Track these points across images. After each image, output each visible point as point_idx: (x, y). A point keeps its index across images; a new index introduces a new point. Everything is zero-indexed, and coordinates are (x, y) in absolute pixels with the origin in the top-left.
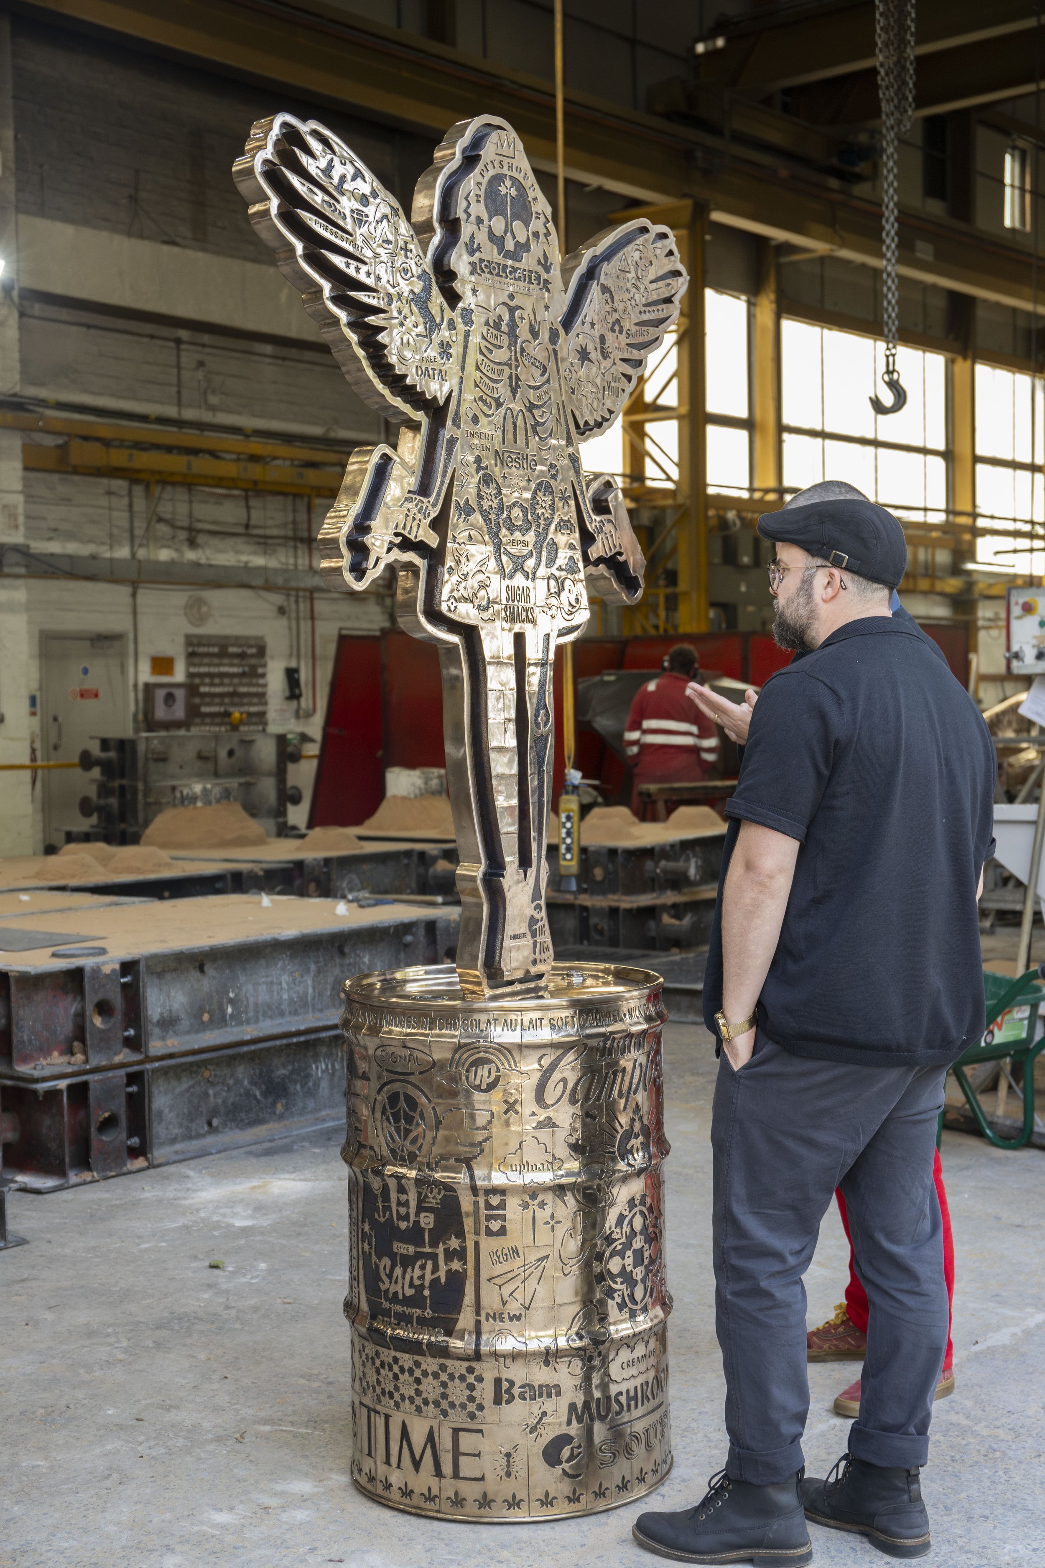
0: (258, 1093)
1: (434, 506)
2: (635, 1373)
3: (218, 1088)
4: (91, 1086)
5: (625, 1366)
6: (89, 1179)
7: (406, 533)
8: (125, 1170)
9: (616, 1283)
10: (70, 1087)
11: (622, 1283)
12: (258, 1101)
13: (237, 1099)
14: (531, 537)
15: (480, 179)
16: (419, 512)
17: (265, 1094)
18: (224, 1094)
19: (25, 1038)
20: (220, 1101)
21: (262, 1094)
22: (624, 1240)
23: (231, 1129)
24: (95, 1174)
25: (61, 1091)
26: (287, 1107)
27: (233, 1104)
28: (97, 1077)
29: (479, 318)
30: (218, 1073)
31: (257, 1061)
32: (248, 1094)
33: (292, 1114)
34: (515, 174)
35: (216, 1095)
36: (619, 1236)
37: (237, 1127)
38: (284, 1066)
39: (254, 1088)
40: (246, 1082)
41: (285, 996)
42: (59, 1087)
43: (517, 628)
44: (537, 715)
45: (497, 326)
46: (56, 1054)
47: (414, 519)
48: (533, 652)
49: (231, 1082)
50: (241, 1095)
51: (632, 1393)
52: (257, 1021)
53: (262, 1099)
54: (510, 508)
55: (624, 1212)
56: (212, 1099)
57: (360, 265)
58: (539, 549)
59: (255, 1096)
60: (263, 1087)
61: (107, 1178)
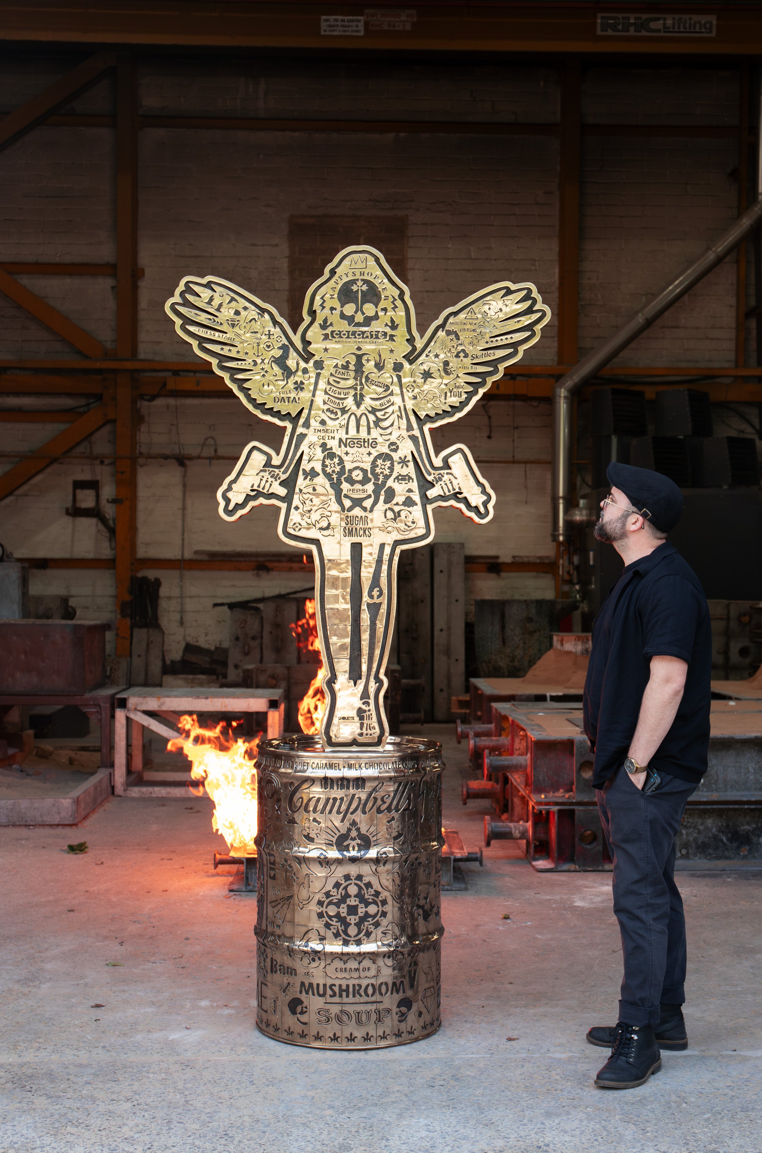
0: (724, 839)
1: (284, 473)
2: (348, 977)
3: (691, 830)
4: (577, 813)
5: (338, 970)
6: (573, 869)
7: (260, 489)
8: (600, 868)
9: (333, 921)
10: (560, 811)
11: (336, 922)
12: (725, 844)
13: (706, 840)
14: (370, 487)
15: (335, 285)
16: (272, 477)
17: (730, 840)
18: (695, 835)
19: (541, 778)
20: (691, 839)
21: (728, 839)
22: (339, 897)
23: (700, 858)
24: (577, 867)
25: (553, 812)
26: (750, 851)
27: (703, 842)
28: (581, 808)
29: (329, 364)
30: (691, 820)
31: (724, 817)
32: (715, 837)
33: (754, 857)
34: (366, 277)
35: (687, 834)
36: (335, 894)
37: (706, 858)
38: (748, 824)
39: (721, 834)
40: (714, 830)
41: (752, 777)
42: (552, 810)
43: (356, 539)
44: (371, 590)
45: (346, 367)
46: (561, 791)
47: (267, 481)
48: (369, 555)
49: (702, 828)
50: (710, 838)
51: (344, 987)
52: (726, 791)
53: (728, 843)
54: (351, 471)
55: (339, 881)
56: (685, 836)
57: (231, 348)
58: (377, 492)
59: (722, 841)
60: (729, 835)
61: (585, 871)
